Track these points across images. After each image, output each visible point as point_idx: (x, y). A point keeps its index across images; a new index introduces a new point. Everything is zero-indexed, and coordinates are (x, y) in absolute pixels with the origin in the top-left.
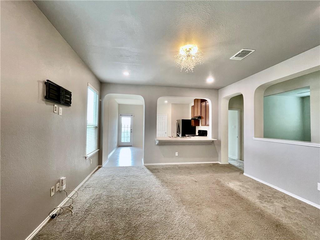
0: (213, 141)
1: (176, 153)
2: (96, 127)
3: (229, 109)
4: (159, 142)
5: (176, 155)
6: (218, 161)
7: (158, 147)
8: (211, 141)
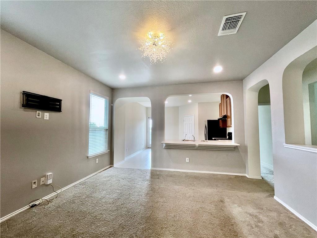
0: (237, 146)
1: (187, 159)
2: (107, 129)
3: (259, 105)
4: (166, 145)
5: (187, 161)
6: (245, 173)
7: (165, 151)
8: (233, 147)
